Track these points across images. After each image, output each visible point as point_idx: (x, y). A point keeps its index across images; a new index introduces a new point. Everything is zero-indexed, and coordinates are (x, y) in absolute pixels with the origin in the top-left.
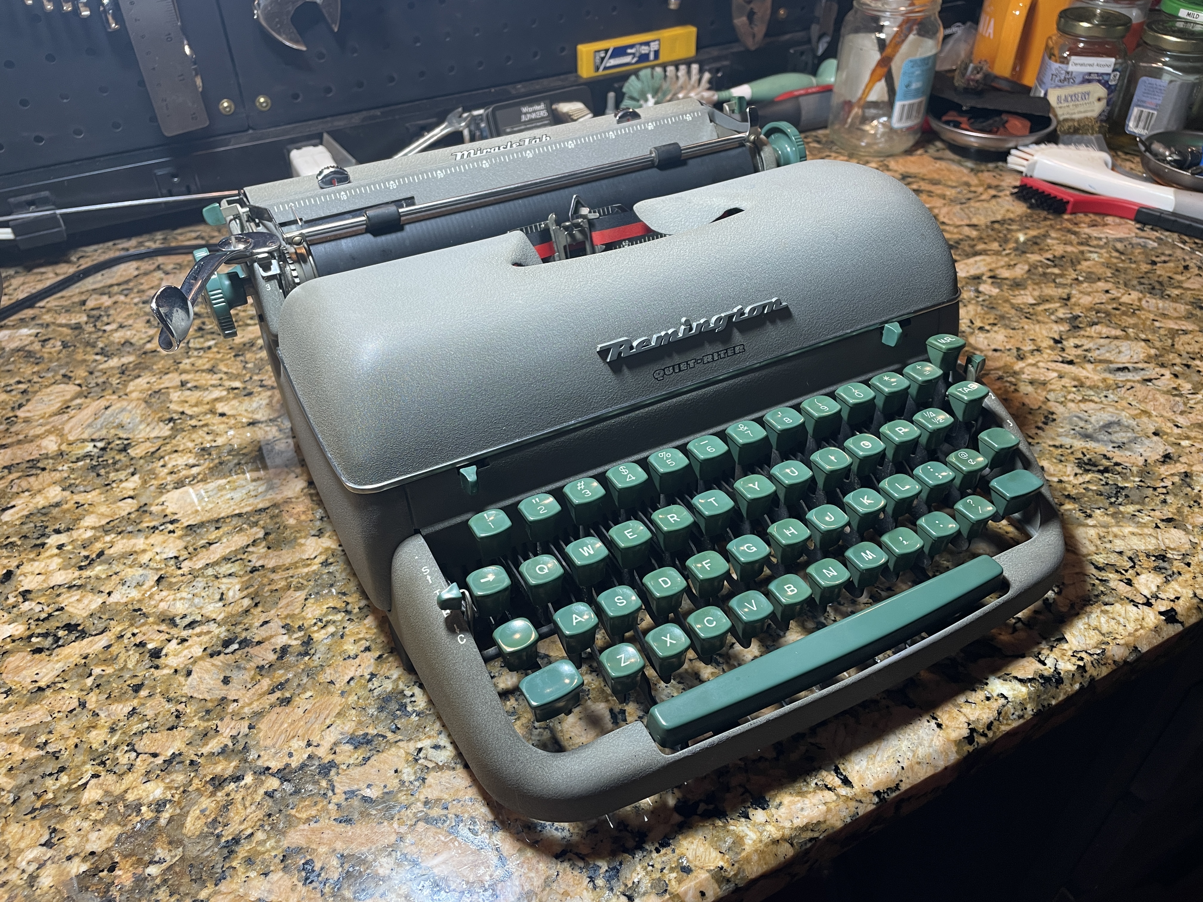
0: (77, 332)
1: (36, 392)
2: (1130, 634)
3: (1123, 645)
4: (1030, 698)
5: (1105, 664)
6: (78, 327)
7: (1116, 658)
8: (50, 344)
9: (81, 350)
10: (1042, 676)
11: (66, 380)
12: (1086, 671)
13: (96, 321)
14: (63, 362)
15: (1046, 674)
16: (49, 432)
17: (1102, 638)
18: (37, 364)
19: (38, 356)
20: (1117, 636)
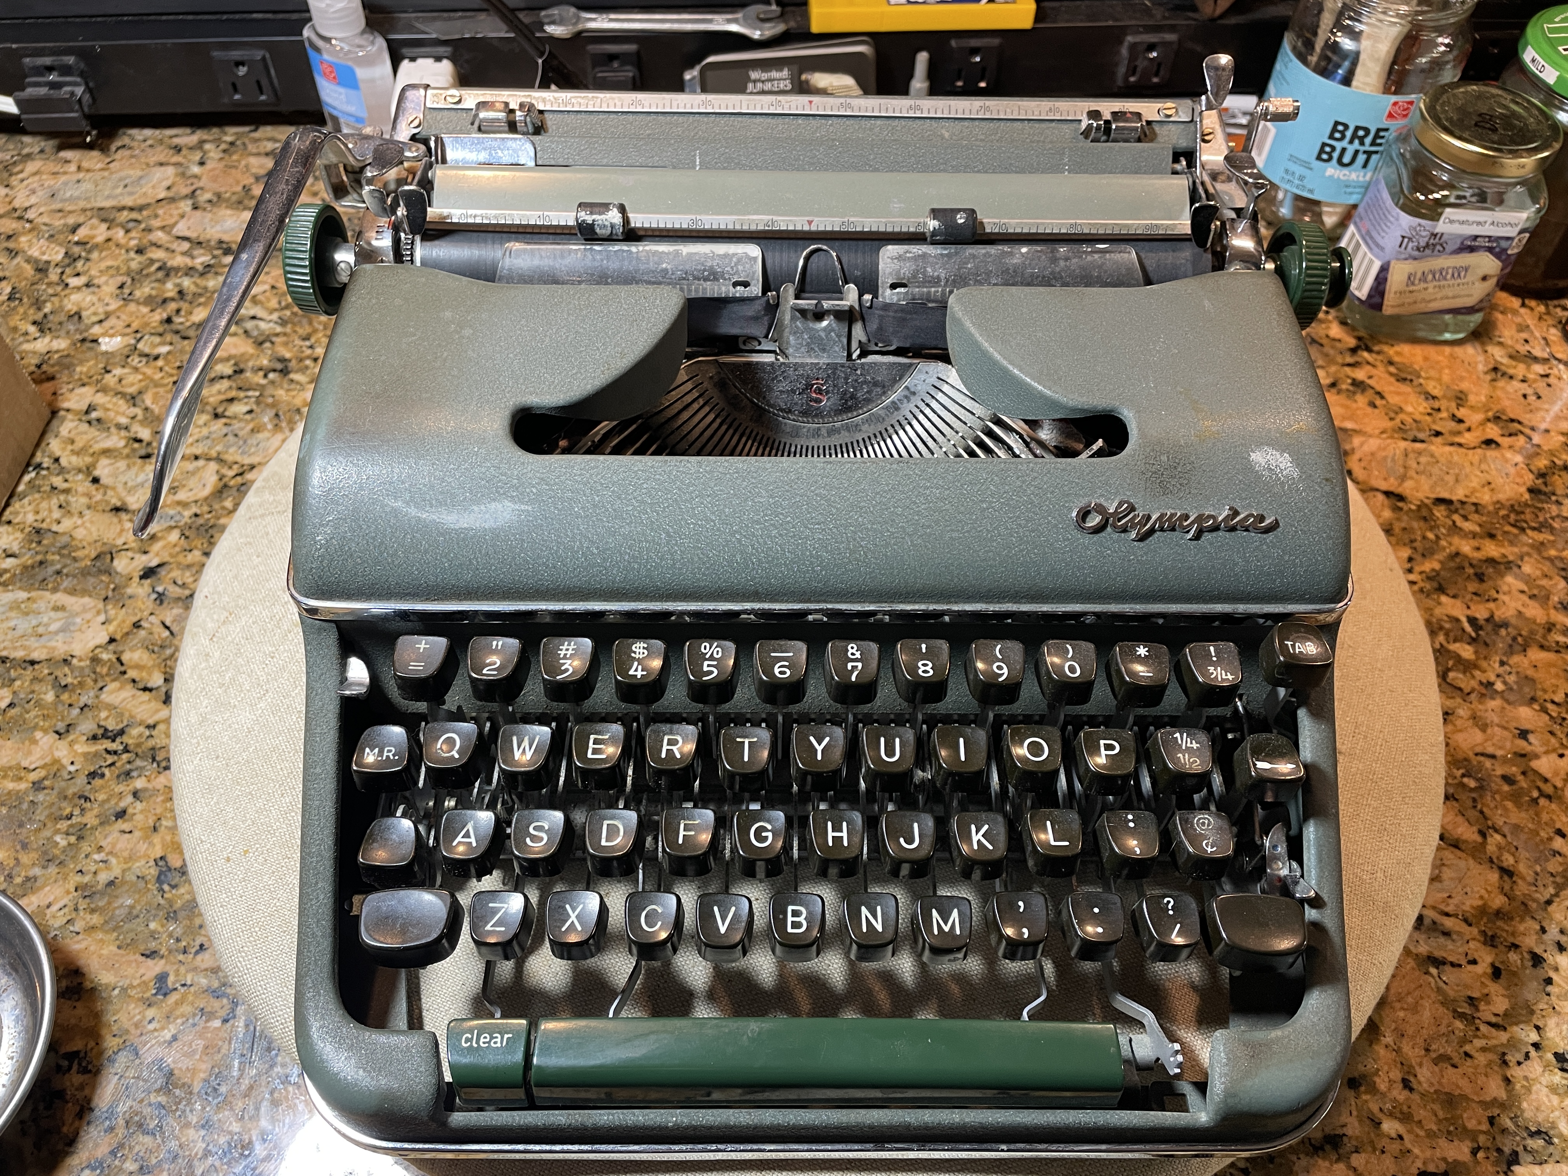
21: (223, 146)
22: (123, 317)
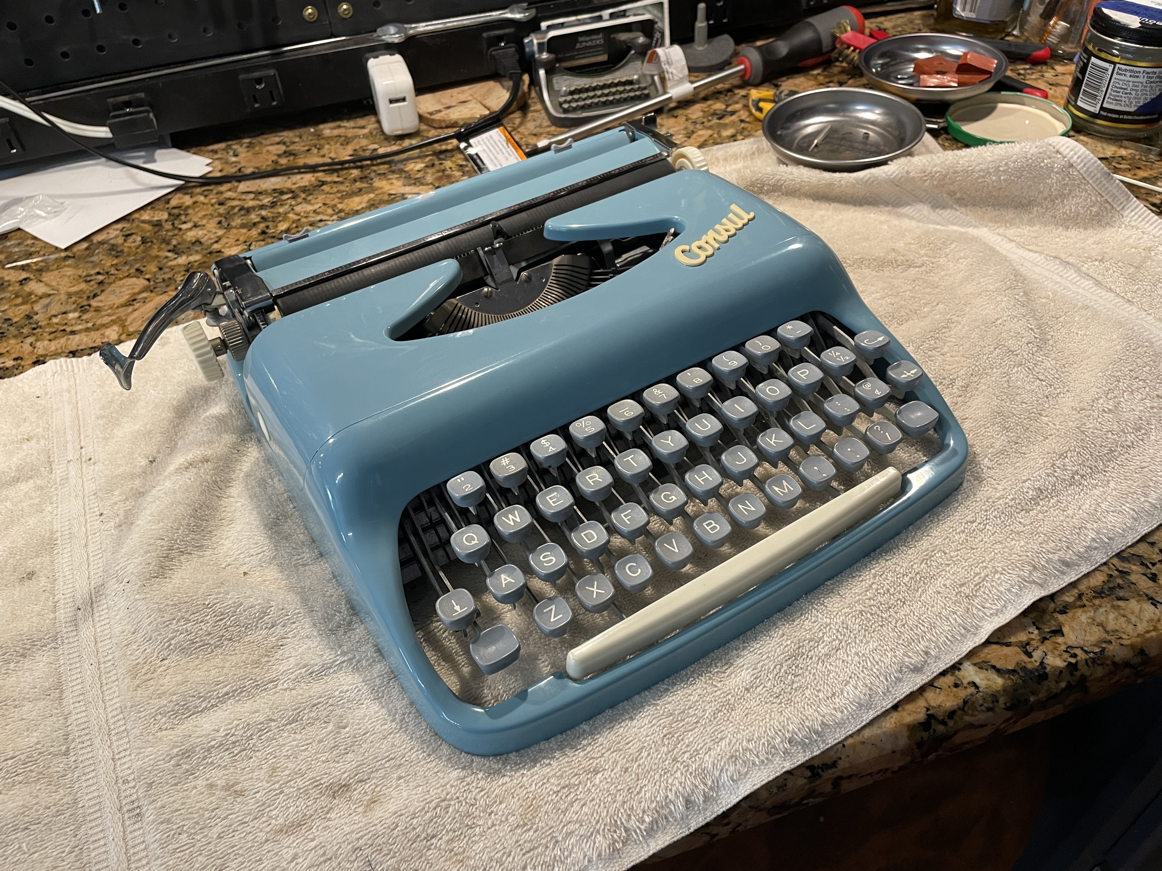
0: (157, 229)
1: (111, 283)
2: (1139, 635)
3: (1127, 646)
4: (1004, 691)
5: (1102, 664)
6: (158, 224)
7: (1117, 659)
8: (131, 239)
9: (156, 247)
10: (1024, 669)
11: (138, 274)
12: (1077, 669)
13: (175, 219)
14: (139, 257)
15: (1030, 666)
16: (113, 322)
17: (1105, 635)
18: (117, 257)
19: (119, 250)
20: (1124, 636)
21: (245, 145)
22: (231, 236)
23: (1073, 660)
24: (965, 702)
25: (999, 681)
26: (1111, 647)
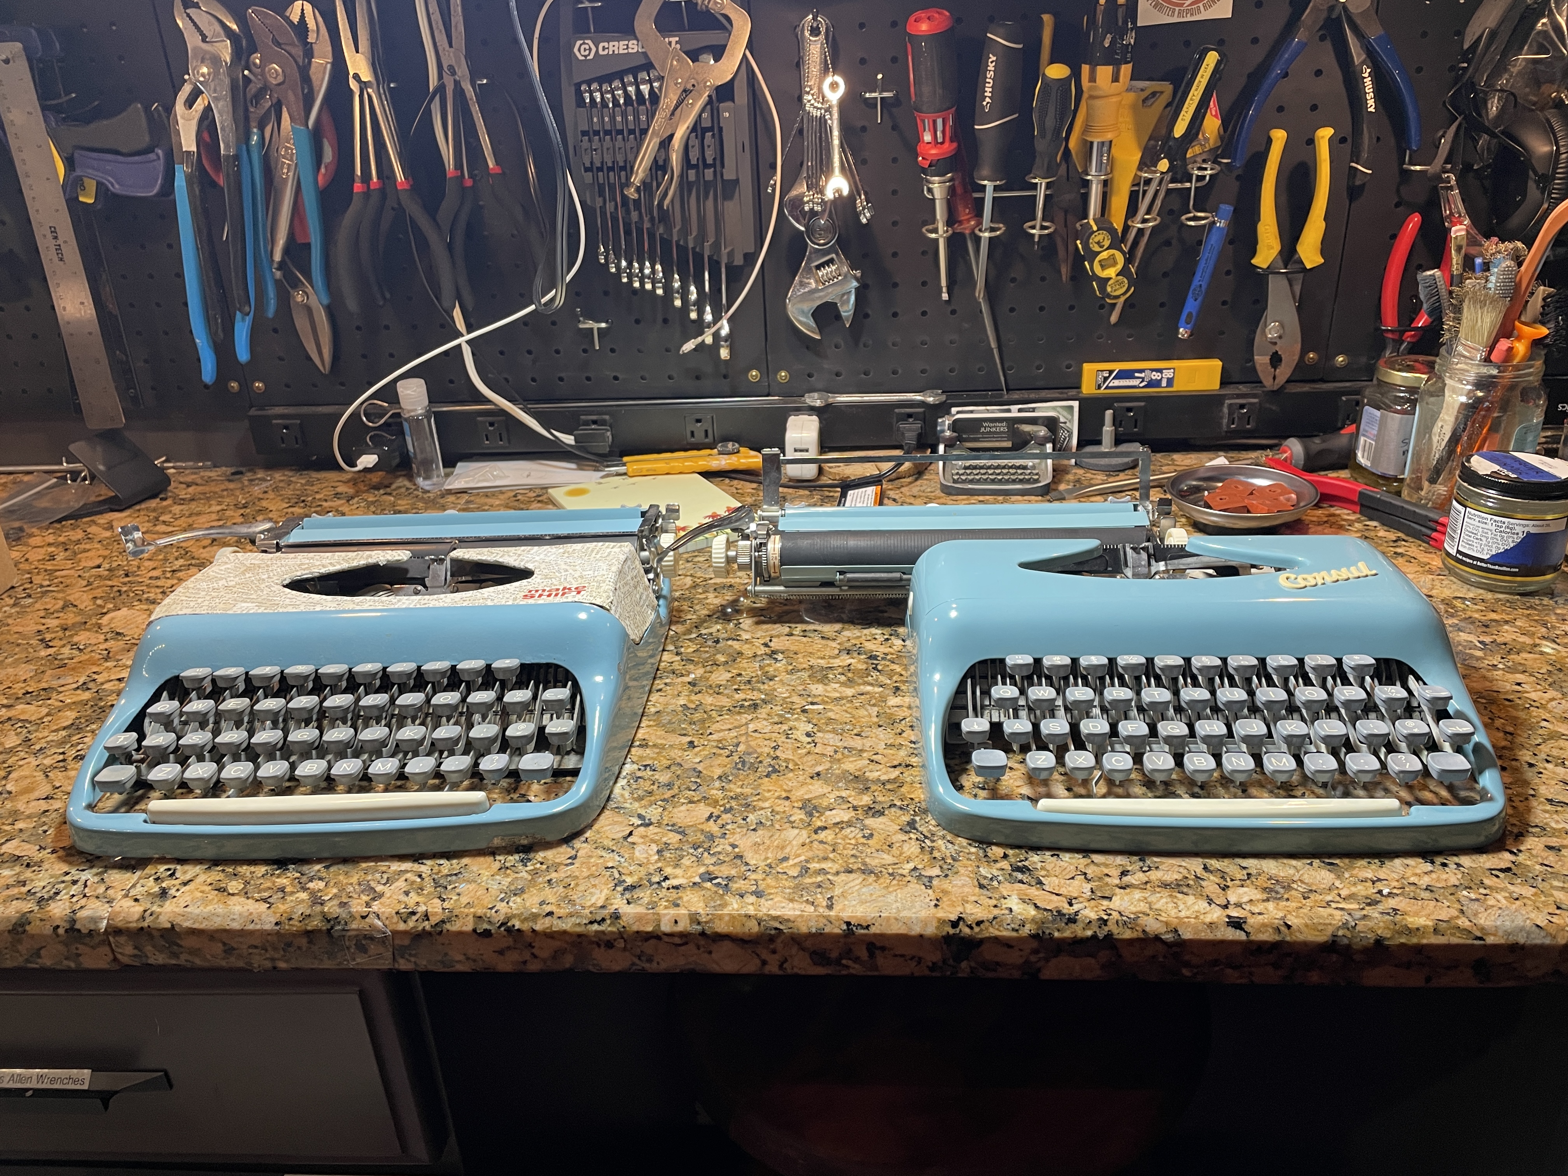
2: (1179, 918)
3: (1163, 923)
4: (1034, 921)
5: (1132, 929)
7: (1147, 929)
10: (1059, 912)
12: (1106, 925)
17: (1147, 910)
20: (1164, 914)
23: (1106, 917)
24: (995, 918)
25: (1033, 912)
26: (1146, 918)
